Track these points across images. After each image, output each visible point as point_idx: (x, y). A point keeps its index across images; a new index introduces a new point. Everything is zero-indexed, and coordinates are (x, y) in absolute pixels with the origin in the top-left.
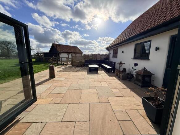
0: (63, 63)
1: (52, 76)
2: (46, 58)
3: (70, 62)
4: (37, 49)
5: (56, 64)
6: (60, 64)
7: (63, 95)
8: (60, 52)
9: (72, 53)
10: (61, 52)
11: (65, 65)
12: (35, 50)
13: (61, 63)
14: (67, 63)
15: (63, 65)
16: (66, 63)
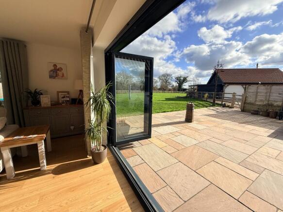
0: (223, 103)
1: (189, 119)
2: (199, 93)
3: (240, 103)
4: (195, 79)
5: (211, 103)
6: (217, 104)
7: (183, 147)
8: (225, 83)
9: (257, 84)
10: (228, 83)
11: (228, 106)
12: (191, 81)
13: (220, 103)
14: (233, 104)
15: (224, 106)
16: (230, 104)
